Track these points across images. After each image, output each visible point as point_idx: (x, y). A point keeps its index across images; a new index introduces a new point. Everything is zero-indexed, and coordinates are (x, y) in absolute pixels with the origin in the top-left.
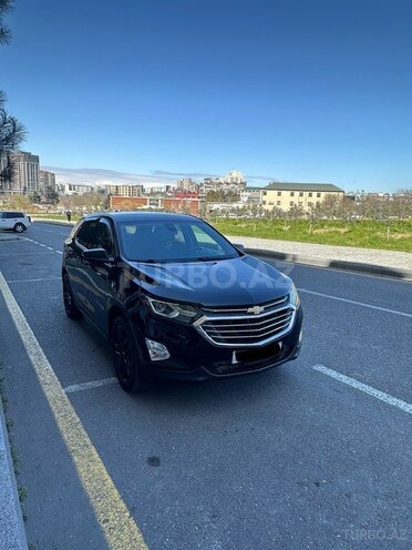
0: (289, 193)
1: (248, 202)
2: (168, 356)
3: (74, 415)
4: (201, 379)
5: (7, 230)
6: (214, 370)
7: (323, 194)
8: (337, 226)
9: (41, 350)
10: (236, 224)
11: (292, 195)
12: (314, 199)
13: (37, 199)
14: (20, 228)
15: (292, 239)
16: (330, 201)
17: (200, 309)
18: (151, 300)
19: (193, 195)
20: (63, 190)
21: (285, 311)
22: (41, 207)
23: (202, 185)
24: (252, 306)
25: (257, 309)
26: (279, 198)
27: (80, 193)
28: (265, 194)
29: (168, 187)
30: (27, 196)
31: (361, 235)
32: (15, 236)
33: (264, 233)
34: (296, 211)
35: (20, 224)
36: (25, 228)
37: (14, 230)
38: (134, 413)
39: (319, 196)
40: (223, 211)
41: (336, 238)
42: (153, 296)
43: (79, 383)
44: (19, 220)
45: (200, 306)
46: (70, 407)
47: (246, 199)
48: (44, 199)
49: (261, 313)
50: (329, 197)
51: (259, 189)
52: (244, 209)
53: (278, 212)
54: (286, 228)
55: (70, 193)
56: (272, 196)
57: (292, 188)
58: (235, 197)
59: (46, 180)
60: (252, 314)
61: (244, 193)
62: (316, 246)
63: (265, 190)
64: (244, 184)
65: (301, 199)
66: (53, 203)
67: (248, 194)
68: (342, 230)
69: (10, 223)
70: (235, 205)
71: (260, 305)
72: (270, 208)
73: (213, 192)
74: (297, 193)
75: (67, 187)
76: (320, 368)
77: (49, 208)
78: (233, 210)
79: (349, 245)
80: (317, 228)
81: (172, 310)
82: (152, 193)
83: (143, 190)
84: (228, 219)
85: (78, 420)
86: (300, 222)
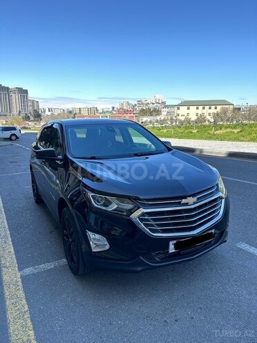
0: (195, 107)
1: (167, 115)
2: (107, 247)
3: (24, 301)
4: (140, 269)
5: (6, 139)
6: (151, 259)
7: (219, 107)
8: (231, 128)
9: (8, 232)
10: (159, 130)
11: (197, 108)
12: (213, 110)
13: (27, 118)
14: (14, 138)
15: (201, 138)
16: (225, 112)
17: (137, 202)
18: (90, 194)
19: (130, 112)
20: (44, 112)
21: (215, 200)
22: (30, 123)
23: (136, 105)
24: (185, 197)
25: (191, 200)
26: (188, 111)
27: (56, 114)
28: (178, 109)
29: (113, 108)
30: (21, 117)
31: (250, 134)
32: (10, 143)
33: (179, 135)
34: (201, 119)
35: (14, 135)
36: (17, 138)
37: (10, 139)
38: (78, 300)
39: (216, 108)
40: (150, 122)
41: (232, 136)
42: (93, 191)
43: (33, 265)
44: (13, 132)
45: (137, 199)
46: (21, 293)
47: (165, 113)
48: (32, 118)
49: (194, 203)
50: (223, 109)
51: (174, 106)
52: (164, 120)
53: (188, 121)
54: (195, 131)
55: (49, 113)
56: (183, 110)
57: (197, 104)
58: (158, 112)
59: (33, 105)
60: (187, 204)
61: (164, 110)
62: (218, 142)
63: (178, 106)
64: (164, 103)
65: (204, 111)
66: (37, 121)
67: (167, 110)
68: (236, 131)
69: (7, 134)
70: (158, 118)
71: (193, 195)
72: (183, 118)
73: (143, 110)
74: (201, 107)
75: (47, 110)
76: (244, 246)
77: (36, 124)
78: (157, 121)
79: (243, 141)
80: (217, 130)
81: (111, 203)
82: (103, 112)
83: (97, 110)
84: (154, 127)
85: (26, 308)
86: (205, 126)
